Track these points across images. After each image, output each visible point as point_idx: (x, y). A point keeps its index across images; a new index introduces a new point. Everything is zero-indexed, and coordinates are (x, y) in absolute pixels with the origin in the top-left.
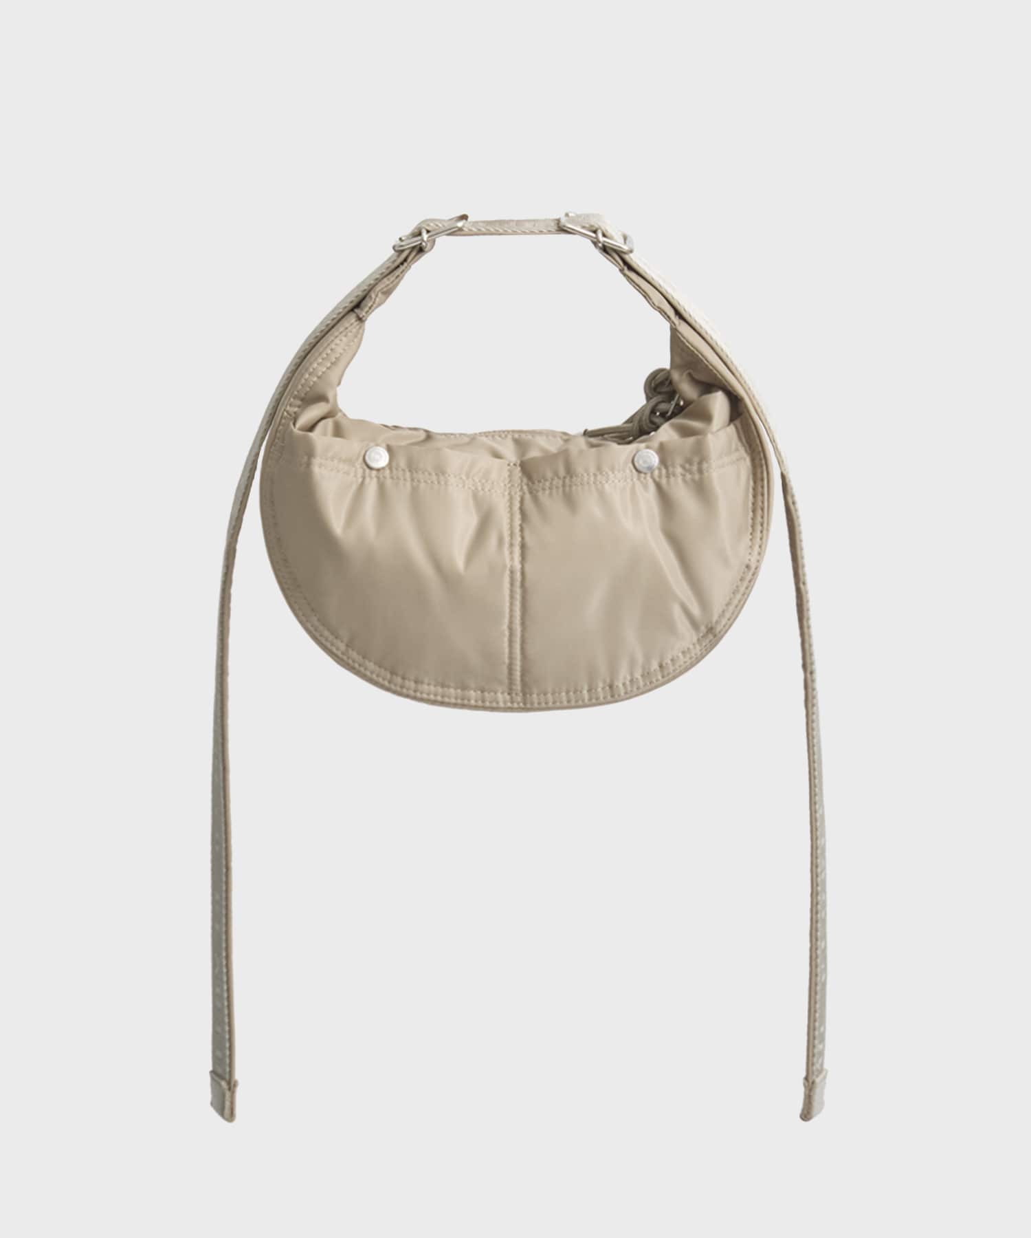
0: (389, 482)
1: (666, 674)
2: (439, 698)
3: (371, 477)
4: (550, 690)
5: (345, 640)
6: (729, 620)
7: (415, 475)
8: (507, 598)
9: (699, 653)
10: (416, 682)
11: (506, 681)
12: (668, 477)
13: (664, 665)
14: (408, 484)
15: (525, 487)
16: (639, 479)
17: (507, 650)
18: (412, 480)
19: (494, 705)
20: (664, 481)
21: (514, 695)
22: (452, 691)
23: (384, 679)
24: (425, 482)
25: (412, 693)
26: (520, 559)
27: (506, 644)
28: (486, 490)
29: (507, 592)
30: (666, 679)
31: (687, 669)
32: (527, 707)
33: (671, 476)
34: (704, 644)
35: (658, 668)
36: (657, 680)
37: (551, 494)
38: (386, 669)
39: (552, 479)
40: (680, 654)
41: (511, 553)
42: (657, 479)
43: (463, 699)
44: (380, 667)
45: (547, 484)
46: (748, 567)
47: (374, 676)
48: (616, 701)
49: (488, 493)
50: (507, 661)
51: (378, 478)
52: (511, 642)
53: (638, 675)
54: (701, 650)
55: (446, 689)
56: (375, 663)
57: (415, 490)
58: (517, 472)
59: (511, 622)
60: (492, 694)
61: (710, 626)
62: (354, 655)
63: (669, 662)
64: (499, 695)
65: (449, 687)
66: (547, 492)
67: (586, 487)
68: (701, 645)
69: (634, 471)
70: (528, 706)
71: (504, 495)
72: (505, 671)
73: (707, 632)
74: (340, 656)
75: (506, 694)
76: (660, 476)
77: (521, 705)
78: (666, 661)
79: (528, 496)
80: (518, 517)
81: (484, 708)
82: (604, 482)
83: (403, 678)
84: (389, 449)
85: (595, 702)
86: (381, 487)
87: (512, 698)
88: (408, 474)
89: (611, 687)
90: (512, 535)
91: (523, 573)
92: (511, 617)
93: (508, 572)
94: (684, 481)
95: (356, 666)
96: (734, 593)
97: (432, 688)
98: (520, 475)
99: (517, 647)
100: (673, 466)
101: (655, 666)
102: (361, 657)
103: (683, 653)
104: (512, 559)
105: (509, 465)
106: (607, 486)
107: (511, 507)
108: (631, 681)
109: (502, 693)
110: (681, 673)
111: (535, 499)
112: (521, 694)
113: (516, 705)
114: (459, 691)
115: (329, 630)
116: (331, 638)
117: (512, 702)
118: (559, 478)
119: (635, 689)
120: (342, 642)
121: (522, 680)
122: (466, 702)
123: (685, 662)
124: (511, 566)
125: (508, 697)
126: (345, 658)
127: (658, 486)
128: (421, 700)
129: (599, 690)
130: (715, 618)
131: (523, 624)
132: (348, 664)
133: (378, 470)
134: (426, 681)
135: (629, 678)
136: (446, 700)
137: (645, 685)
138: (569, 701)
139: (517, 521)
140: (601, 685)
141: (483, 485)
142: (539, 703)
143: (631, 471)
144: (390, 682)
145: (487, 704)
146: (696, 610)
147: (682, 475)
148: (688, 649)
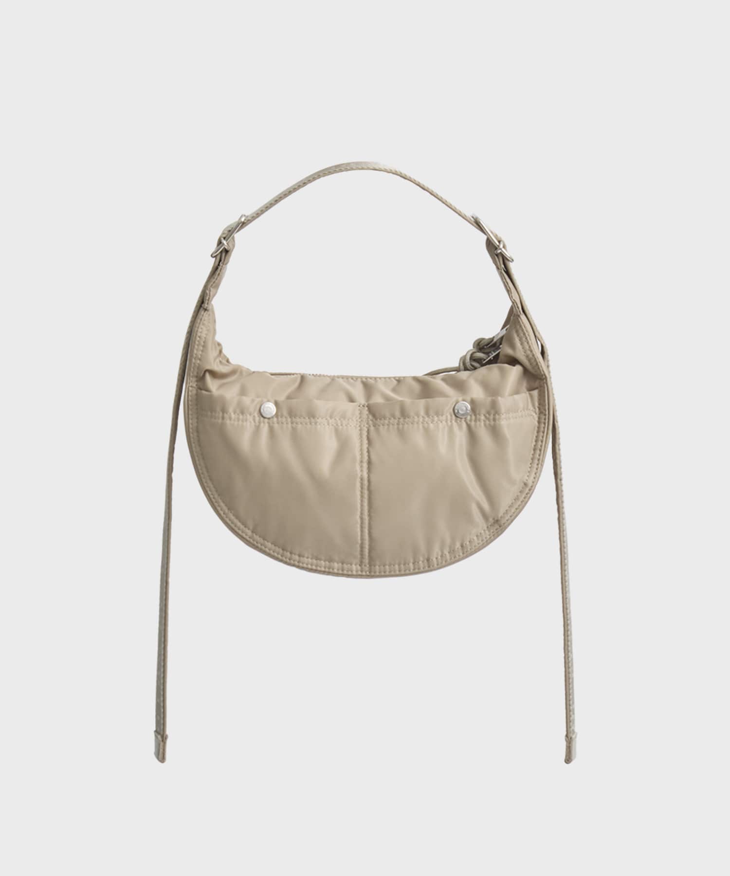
0: (276, 426)
1: (466, 551)
2: (314, 567)
3: (264, 422)
4: (387, 563)
5: (251, 528)
6: (511, 516)
7: (294, 419)
8: (359, 497)
9: (488, 537)
10: (300, 556)
11: (359, 556)
12: (475, 421)
13: (464, 545)
14: (290, 425)
15: (371, 422)
16: (456, 421)
17: (359, 534)
18: (292, 423)
19: (350, 573)
20: (473, 423)
21: (363, 566)
22: (323, 563)
23: (278, 554)
24: (301, 423)
25: (296, 563)
26: (367, 471)
27: (359, 530)
28: (344, 425)
29: (358, 493)
30: (465, 555)
31: (479, 549)
32: (371, 575)
33: (478, 421)
34: (492, 531)
35: (460, 547)
36: (459, 556)
37: (388, 428)
38: (279, 547)
39: (390, 419)
40: (475, 538)
41: (361, 467)
42: (469, 423)
43: (329, 568)
44: (275, 546)
45: (386, 422)
46: (525, 484)
47: (271, 552)
48: (431, 570)
49: (345, 427)
50: (359, 542)
51: (269, 423)
52: (362, 527)
53: (446, 552)
54: (489, 535)
55: (318, 561)
56: (272, 544)
57: (294, 430)
58: (365, 411)
59: (362, 514)
60: (349, 565)
61: (496, 519)
62: (257, 538)
63: (468, 543)
64: (354, 566)
65: (320, 560)
66: (386, 427)
67: (416, 425)
68: (489, 531)
69: (454, 416)
70: (373, 574)
71: (356, 428)
72: (359, 549)
73: (494, 523)
74: (249, 539)
75: (358, 566)
76: (471, 420)
77: (368, 573)
78: (465, 542)
79: (372, 428)
80: (365, 441)
81: (343, 575)
82: (430, 422)
83: (291, 553)
84: (276, 404)
85: (417, 571)
86: (271, 429)
87: (362, 568)
88: (289, 420)
89: (428, 560)
90: (362, 454)
91: (369, 481)
92: (362, 510)
93: (358, 480)
94: (485, 425)
95: (259, 545)
96: (515, 500)
97: (310, 560)
98: (367, 413)
99: (366, 531)
100: (479, 415)
101: (458, 545)
102: (262, 539)
103: (477, 536)
104: (362, 471)
105: (359, 406)
106: (431, 425)
107: (361, 435)
108: (442, 556)
109: (356, 565)
110: (476, 552)
111: (377, 430)
112: (368, 566)
113: (364, 573)
114: (327, 563)
115: (240, 521)
116: (242, 527)
117: (362, 571)
118: (395, 418)
119: (444, 562)
120: (249, 529)
121: (370, 556)
122: (331, 570)
123: (478, 544)
124: (361, 475)
125: (359, 568)
126: (251, 541)
127: (469, 427)
128: (303, 568)
129: (421, 562)
130: (501, 514)
131: (369, 515)
132: (254, 545)
133: (269, 419)
134: (306, 556)
135: (440, 554)
136: (319, 568)
137: (451, 559)
138: (400, 571)
139: (365, 446)
140: (421, 559)
141: (341, 422)
142: (380, 572)
143: (451, 416)
144: (282, 556)
145: (345, 572)
146: (486, 506)
147: (484, 421)
148: (481, 534)
